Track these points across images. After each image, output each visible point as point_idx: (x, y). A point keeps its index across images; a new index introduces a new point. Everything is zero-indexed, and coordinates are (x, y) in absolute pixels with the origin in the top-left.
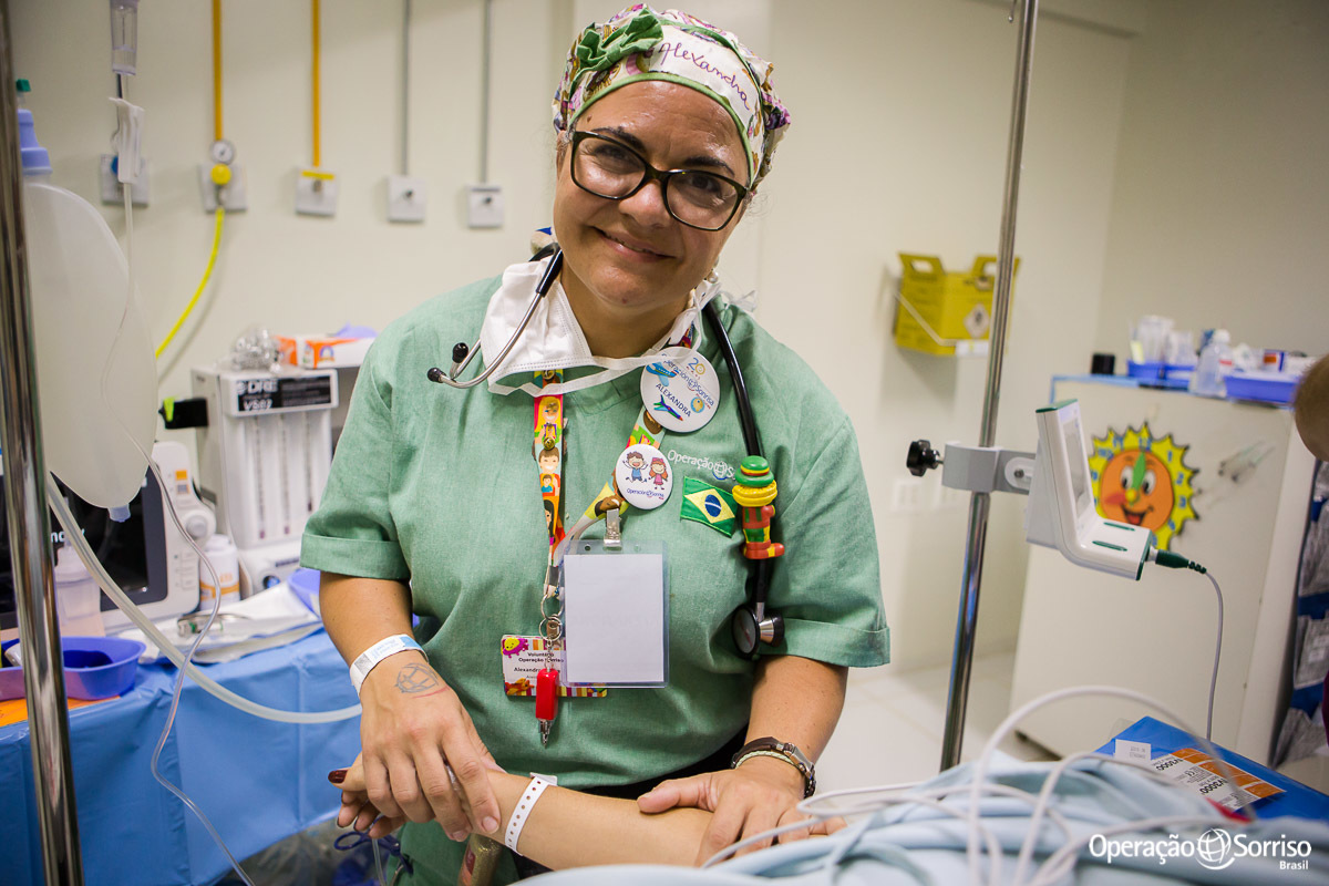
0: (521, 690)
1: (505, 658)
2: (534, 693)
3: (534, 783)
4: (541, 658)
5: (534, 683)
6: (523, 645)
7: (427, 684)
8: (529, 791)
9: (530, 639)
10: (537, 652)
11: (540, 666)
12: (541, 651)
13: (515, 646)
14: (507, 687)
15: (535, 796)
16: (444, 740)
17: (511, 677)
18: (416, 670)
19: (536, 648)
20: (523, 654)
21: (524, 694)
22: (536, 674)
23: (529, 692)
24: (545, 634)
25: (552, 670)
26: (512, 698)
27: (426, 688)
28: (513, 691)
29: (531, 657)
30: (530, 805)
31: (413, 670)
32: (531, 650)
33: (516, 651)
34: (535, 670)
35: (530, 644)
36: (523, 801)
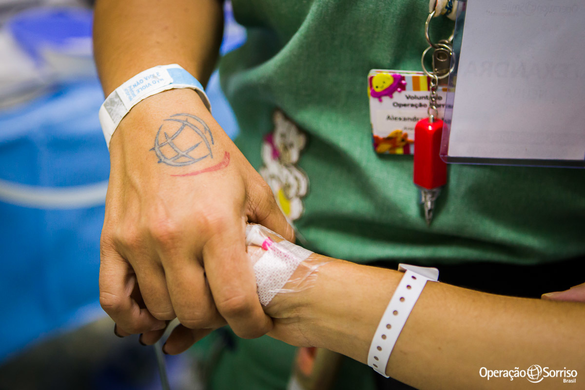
0: (395, 147)
1: (373, 102)
2: (412, 150)
3: (407, 279)
4: (423, 102)
5: (411, 137)
6: (398, 84)
7: (195, 154)
8: (401, 291)
9: (408, 74)
10: (418, 94)
11: (422, 113)
12: (424, 92)
13: (386, 85)
14: (376, 142)
15: (412, 297)
16: (206, 251)
17: (383, 128)
18: (184, 125)
19: (416, 87)
20: (399, 97)
21: (400, 151)
22: (413, 124)
23: (406, 148)
24: (430, 68)
25: (435, 120)
26: (382, 156)
27: (194, 161)
28: (384, 148)
29: (410, 101)
30: (405, 310)
31: (179, 125)
32: (409, 91)
33: (389, 92)
34: (415, 119)
35: (409, 83)
36: (394, 304)
